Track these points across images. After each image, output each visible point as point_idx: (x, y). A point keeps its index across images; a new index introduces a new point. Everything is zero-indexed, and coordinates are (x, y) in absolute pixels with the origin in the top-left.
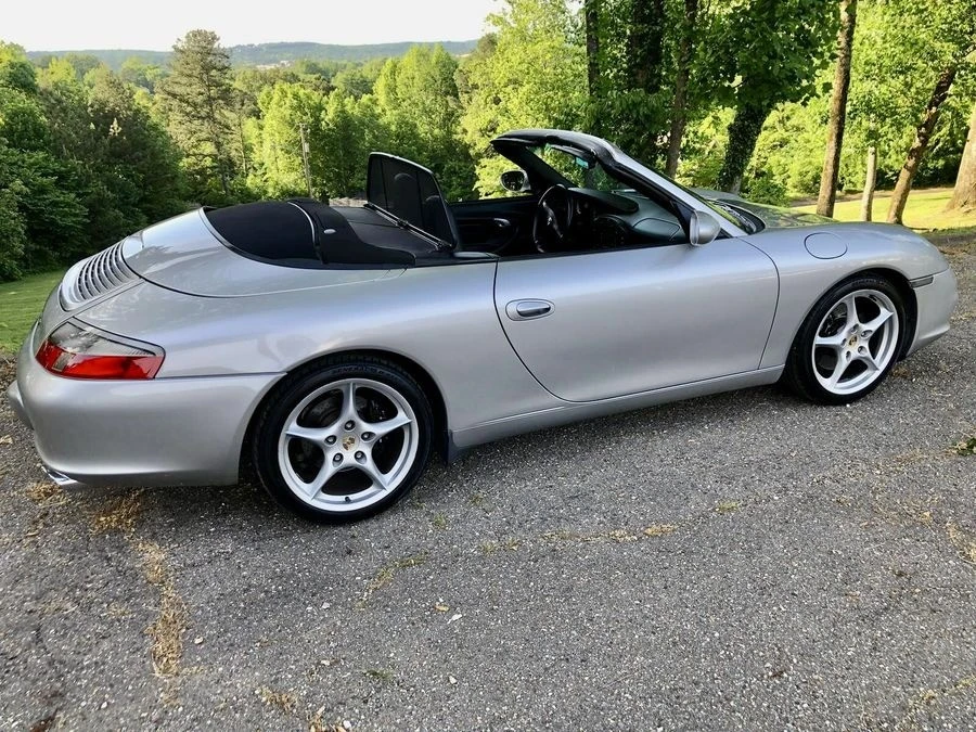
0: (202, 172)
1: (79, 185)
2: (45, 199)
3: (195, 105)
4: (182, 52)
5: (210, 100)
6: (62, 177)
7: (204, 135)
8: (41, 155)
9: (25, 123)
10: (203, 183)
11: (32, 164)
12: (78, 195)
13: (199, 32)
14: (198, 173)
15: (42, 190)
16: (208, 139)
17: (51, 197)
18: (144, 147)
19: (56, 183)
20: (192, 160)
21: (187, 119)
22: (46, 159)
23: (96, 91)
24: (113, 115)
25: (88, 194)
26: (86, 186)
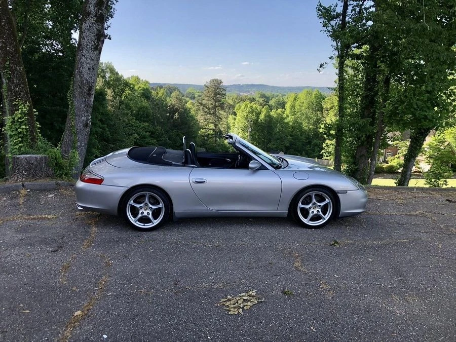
0: (207, 136)
1: (158, 137)
2: (144, 141)
3: (209, 109)
4: (207, 87)
5: (215, 107)
6: (153, 133)
7: (211, 121)
8: (147, 124)
9: (144, 111)
10: (207, 140)
11: (143, 127)
12: (157, 141)
13: (215, 80)
14: (206, 136)
15: (144, 137)
16: (212, 123)
17: (147, 140)
18: (186, 124)
19: (150, 135)
20: (204, 130)
21: (205, 113)
22: (149, 125)
23: (171, 101)
24: (177, 110)
25: (160, 140)
26: (161, 137)
